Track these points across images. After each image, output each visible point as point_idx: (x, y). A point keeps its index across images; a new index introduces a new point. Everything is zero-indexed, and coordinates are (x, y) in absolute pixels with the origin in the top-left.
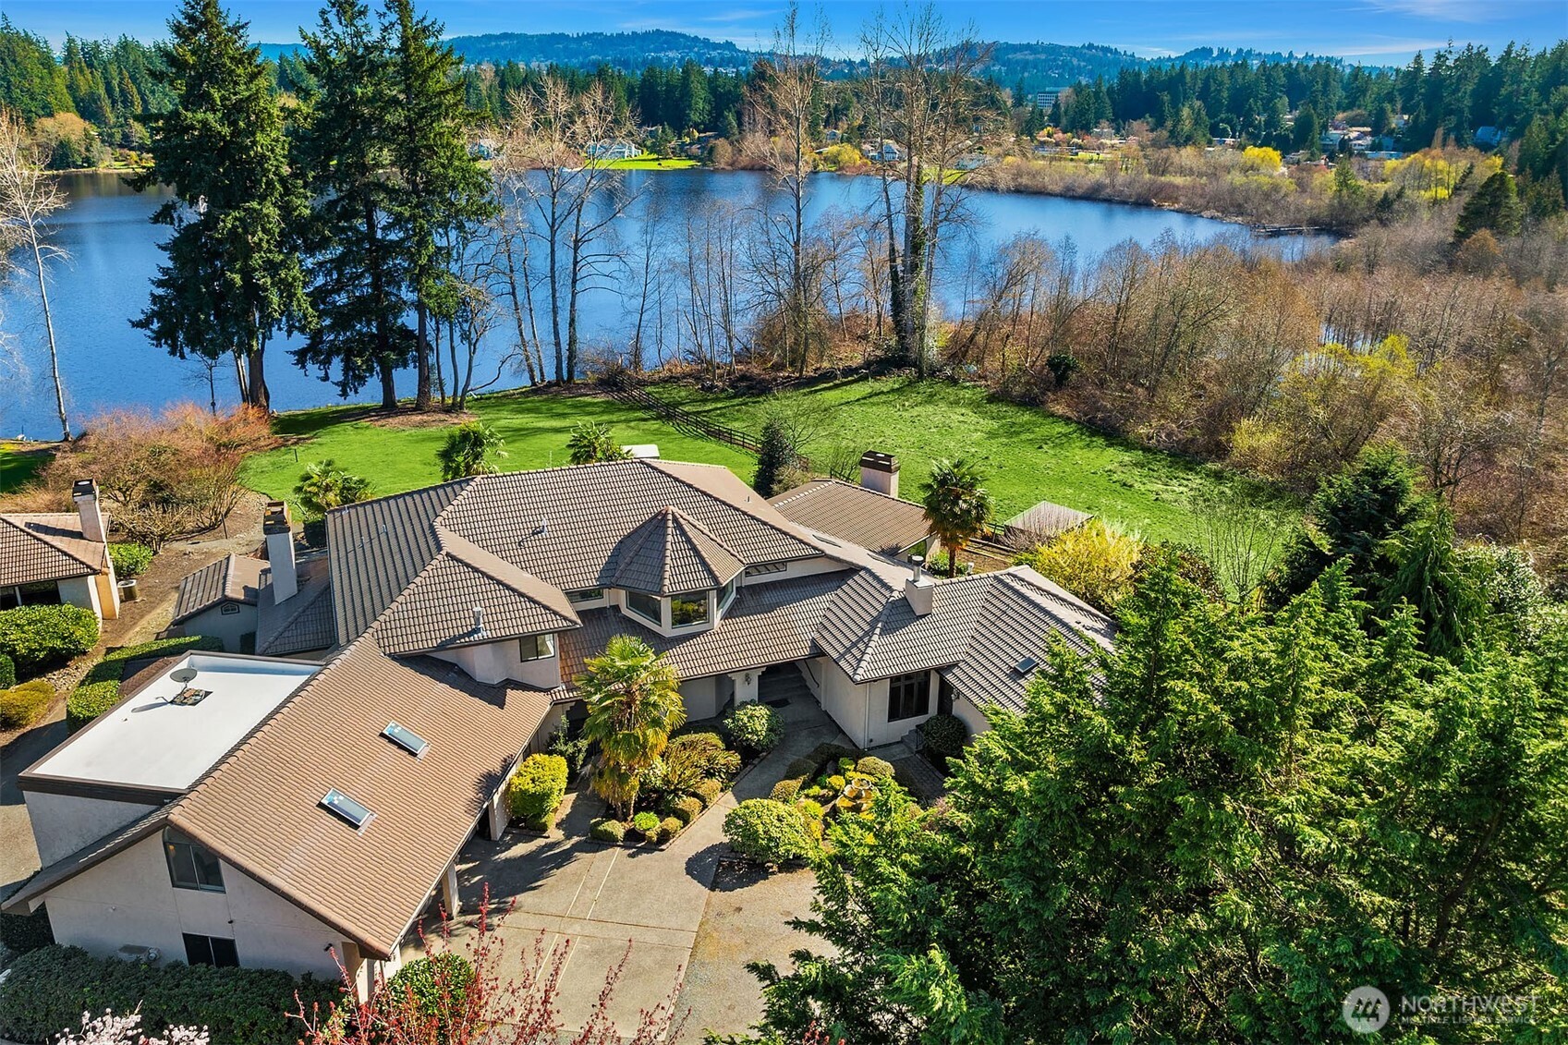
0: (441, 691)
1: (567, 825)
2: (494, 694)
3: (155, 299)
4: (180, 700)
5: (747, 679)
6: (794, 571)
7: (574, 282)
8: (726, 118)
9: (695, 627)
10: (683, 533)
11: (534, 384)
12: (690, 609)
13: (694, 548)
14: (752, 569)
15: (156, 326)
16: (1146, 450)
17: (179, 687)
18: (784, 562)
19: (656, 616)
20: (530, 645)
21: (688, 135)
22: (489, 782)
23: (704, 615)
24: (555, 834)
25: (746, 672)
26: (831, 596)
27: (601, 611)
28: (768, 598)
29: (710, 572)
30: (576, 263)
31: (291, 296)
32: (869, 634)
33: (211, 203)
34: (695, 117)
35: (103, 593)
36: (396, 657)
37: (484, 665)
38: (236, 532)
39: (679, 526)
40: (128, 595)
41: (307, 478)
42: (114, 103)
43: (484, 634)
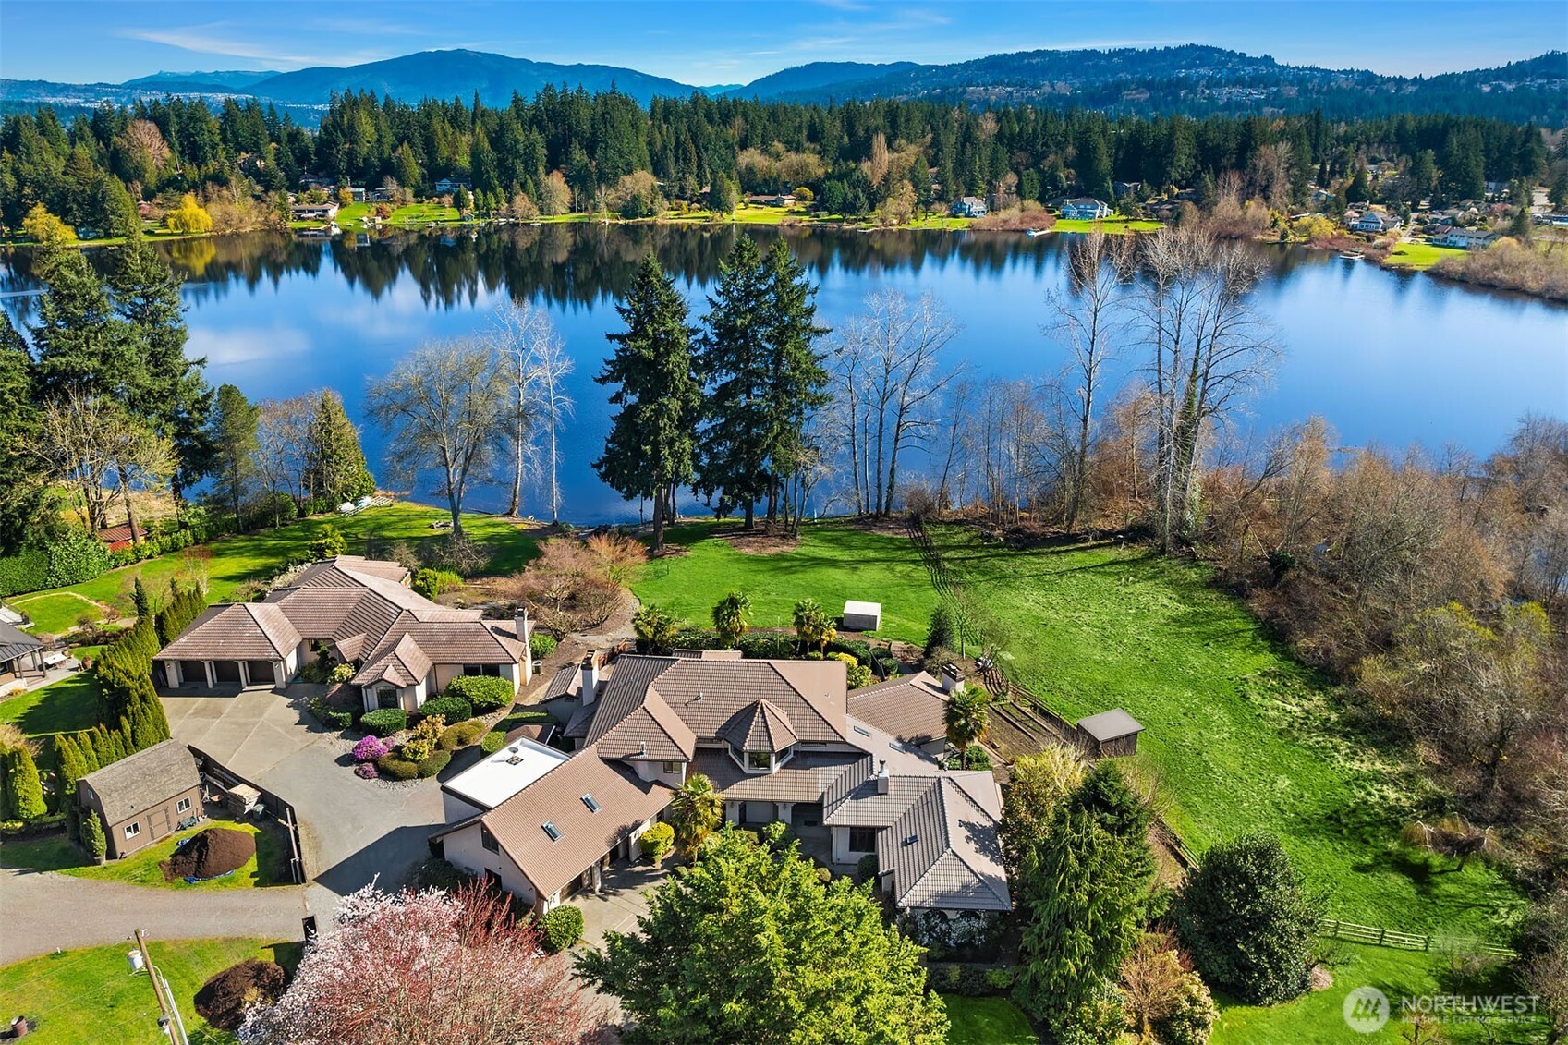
0: (620, 781)
1: (666, 863)
2: (645, 787)
3: (608, 451)
4: (510, 762)
5: (785, 807)
6: (830, 748)
7: (897, 440)
8: (1203, 179)
9: (761, 770)
10: (764, 717)
11: (860, 514)
12: (760, 760)
13: (767, 727)
14: (803, 742)
15: (603, 470)
16: (1299, 662)
17: (511, 754)
18: (824, 743)
19: (742, 759)
20: (669, 765)
21: (1167, 191)
22: (624, 832)
23: (768, 766)
24: (658, 865)
25: (785, 803)
26: (846, 767)
27: (719, 750)
28: (811, 761)
29: (771, 743)
30: (899, 426)
31: (681, 461)
32: (846, 797)
33: (640, 398)
34: (1175, 175)
35: (522, 672)
36: (607, 761)
37: (644, 771)
38: (610, 630)
39: (763, 712)
40: (537, 671)
41: (638, 614)
42: (677, 160)
43: (645, 756)
